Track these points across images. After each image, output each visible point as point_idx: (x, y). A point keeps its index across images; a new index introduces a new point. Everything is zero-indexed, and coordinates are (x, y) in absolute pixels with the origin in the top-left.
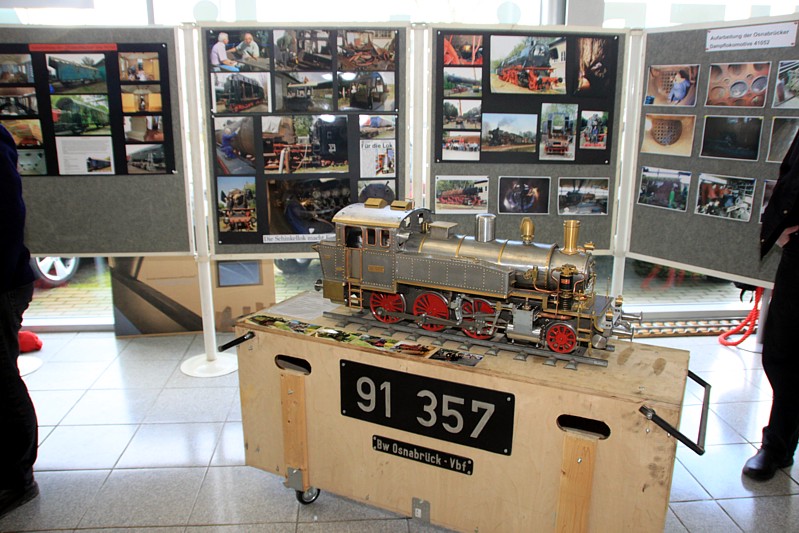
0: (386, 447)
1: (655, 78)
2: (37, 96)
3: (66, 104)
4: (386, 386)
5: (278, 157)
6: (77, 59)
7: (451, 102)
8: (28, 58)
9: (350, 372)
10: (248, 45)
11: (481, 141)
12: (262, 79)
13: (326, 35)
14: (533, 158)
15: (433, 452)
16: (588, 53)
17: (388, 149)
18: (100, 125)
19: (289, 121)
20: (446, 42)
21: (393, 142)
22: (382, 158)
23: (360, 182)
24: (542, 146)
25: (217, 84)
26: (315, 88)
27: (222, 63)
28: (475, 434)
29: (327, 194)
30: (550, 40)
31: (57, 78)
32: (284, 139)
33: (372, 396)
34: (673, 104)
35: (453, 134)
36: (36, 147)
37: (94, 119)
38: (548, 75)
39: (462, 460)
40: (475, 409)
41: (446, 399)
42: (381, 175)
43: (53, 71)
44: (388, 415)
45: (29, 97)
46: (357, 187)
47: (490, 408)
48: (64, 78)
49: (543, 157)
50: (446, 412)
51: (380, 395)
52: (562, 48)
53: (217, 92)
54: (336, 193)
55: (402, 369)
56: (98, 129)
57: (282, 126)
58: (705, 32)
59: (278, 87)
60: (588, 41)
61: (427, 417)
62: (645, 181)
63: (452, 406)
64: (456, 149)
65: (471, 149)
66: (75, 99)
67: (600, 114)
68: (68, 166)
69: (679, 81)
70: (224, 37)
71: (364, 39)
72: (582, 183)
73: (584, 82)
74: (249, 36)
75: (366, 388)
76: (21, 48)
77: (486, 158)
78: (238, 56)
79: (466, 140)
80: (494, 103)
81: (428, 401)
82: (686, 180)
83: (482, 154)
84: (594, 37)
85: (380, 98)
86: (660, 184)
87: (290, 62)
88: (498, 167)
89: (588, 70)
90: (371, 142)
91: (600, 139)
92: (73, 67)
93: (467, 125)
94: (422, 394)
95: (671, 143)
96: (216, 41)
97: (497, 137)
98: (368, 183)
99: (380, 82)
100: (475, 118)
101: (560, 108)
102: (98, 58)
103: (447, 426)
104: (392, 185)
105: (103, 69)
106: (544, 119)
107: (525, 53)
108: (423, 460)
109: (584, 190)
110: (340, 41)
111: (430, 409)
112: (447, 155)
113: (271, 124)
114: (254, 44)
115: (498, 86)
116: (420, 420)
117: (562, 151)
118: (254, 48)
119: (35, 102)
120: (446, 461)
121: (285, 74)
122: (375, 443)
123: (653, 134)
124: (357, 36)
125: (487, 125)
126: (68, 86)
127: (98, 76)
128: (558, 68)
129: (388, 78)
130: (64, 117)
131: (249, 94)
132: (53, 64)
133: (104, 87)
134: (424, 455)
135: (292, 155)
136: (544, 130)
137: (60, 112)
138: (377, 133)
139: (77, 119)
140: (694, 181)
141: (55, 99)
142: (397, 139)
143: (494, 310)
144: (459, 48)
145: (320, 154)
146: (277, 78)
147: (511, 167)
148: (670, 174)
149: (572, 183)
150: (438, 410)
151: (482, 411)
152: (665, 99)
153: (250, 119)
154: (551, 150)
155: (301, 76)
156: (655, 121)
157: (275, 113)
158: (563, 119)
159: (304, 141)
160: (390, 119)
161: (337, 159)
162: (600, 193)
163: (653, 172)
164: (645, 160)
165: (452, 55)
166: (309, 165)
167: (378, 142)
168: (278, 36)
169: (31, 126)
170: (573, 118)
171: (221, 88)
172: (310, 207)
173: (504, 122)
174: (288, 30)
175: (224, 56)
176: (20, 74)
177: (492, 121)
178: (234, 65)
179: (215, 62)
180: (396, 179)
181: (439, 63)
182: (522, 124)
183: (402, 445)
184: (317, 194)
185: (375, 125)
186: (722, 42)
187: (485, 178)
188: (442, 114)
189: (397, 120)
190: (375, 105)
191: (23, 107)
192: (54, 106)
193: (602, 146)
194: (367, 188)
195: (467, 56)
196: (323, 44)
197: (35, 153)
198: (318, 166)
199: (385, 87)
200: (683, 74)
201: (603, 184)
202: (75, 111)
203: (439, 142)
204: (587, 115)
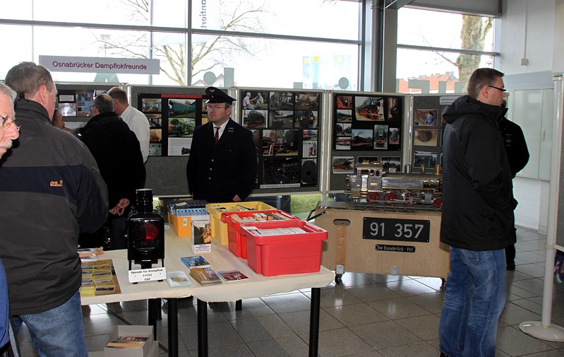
0: (381, 248)
1: (418, 114)
2: (162, 118)
3: (175, 122)
4: (383, 224)
5: (269, 149)
6: (183, 101)
7: (340, 124)
8: (160, 100)
9: (367, 221)
10: (259, 98)
11: (351, 141)
12: (264, 113)
13: (291, 95)
14: (371, 149)
15: (400, 247)
16: (392, 103)
17: (315, 144)
18: (190, 132)
19: (274, 132)
20: (338, 99)
21: (316, 142)
22: (312, 148)
23: (303, 160)
24: (375, 143)
25: (245, 115)
26: (286, 117)
27: (247, 105)
28: (416, 237)
29: (289, 165)
30: (377, 98)
31: (172, 110)
32: (272, 140)
33: (376, 229)
34: (427, 125)
35: (340, 138)
36: (158, 142)
37: (187, 129)
38: (377, 113)
39: (411, 247)
40: (416, 228)
41: (406, 225)
42: (311, 156)
43: (171, 107)
44: (383, 235)
45: (158, 119)
46: (301, 162)
47: (422, 226)
48: (176, 110)
49: (375, 148)
50: (406, 230)
51: (380, 228)
52: (382, 102)
53: (245, 118)
54: (292, 165)
55: (389, 217)
56: (189, 134)
57: (271, 134)
58: (439, 97)
59: (271, 117)
60: (391, 99)
61: (398, 233)
62: (416, 157)
63: (408, 228)
64: (341, 145)
65: (347, 145)
66: (180, 120)
67: (396, 129)
68: (172, 151)
69: (429, 116)
70: (249, 94)
71: (306, 96)
72: (390, 159)
73: (390, 116)
74: (259, 94)
75: (374, 227)
76: (158, 96)
77: (353, 149)
78: (254, 102)
79: (346, 141)
80: (357, 125)
81: (399, 227)
82: (435, 156)
83: (351, 147)
84: (393, 97)
85: (312, 122)
86: (423, 158)
87: (276, 105)
88: (357, 152)
89: (392, 110)
90: (308, 142)
91: (397, 140)
92: (180, 104)
93: (346, 134)
94: (396, 225)
95: (428, 141)
96: (246, 96)
97: (358, 139)
98: (306, 160)
99: (312, 115)
100: (348, 131)
101: (381, 127)
102: (192, 101)
103: (406, 236)
104: (315, 161)
105: (194, 106)
106: (376, 131)
107: (368, 104)
108: (396, 251)
109: (391, 162)
110: (296, 97)
111: (399, 230)
112: (338, 147)
113: (266, 133)
114: (261, 97)
115: (359, 118)
116: (396, 235)
117: (382, 145)
118: (262, 99)
119: (160, 120)
120: (405, 249)
121: (274, 111)
122: (377, 247)
123: (419, 137)
124: (303, 95)
125: (354, 134)
126: (177, 114)
127: (191, 109)
128: (381, 110)
129: (315, 113)
130: (174, 128)
131: (258, 119)
132: (171, 103)
133: (194, 114)
134: (397, 248)
135: (275, 147)
136: (376, 136)
137: (172, 125)
138: (310, 138)
139: (180, 129)
140: (438, 156)
141: (170, 119)
142: (318, 140)
143: (416, 195)
144: (343, 101)
145: (287, 147)
146: (270, 113)
147: (363, 152)
148: (428, 154)
149: (386, 159)
150: (403, 230)
151: (419, 228)
152: (423, 123)
153: (258, 131)
154: (379, 145)
155: (280, 112)
156: (419, 132)
157: (269, 128)
158: (382, 131)
159: (280, 140)
160: (315, 132)
161: (293, 149)
162: (397, 163)
163: (420, 153)
164: (415, 148)
165: (340, 104)
166: (282, 152)
167: (310, 142)
168: (271, 94)
169: (157, 132)
170: (386, 131)
171: (246, 116)
172: (281, 171)
173: (360, 133)
174: (275, 92)
175: (248, 103)
176: (155, 107)
177: (356, 133)
178: (252, 106)
179: (245, 105)
180: (317, 158)
181: (335, 107)
182: (367, 134)
183: (387, 246)
184: (284, 165)
185: (309, 134)
186: (446, 101)
187: (352, 157)
188: (336, 130)
189: (318, 132)
190: (309, 125)
191: (155, 123)
192: (169, 123)
193: (397, 143)
194: (306, 162)
195: (346, 105)
196: (289, 98)
197: (157, 145)
198: (286, 153)
199: (314, 117)
200: (431, 113)
201: (398, 159)
202: (179, 125)
203: (334, 142)
204: (391, 130)
